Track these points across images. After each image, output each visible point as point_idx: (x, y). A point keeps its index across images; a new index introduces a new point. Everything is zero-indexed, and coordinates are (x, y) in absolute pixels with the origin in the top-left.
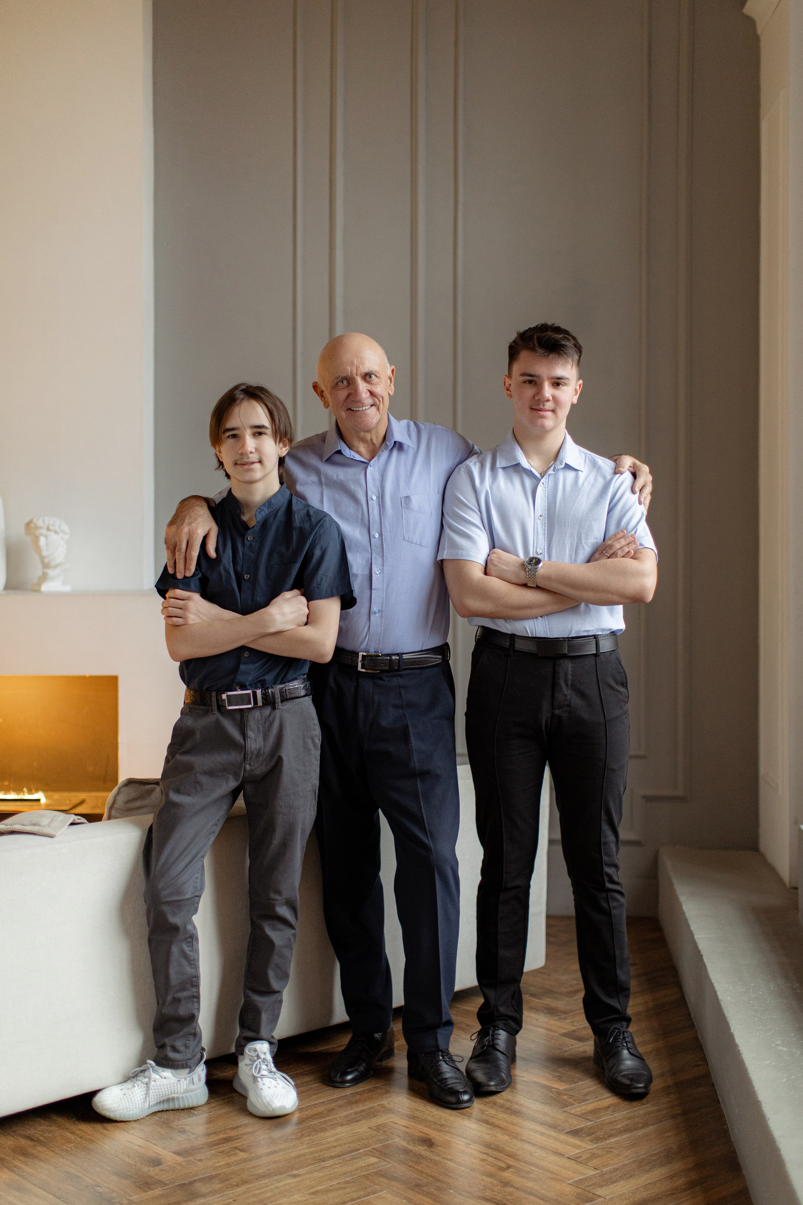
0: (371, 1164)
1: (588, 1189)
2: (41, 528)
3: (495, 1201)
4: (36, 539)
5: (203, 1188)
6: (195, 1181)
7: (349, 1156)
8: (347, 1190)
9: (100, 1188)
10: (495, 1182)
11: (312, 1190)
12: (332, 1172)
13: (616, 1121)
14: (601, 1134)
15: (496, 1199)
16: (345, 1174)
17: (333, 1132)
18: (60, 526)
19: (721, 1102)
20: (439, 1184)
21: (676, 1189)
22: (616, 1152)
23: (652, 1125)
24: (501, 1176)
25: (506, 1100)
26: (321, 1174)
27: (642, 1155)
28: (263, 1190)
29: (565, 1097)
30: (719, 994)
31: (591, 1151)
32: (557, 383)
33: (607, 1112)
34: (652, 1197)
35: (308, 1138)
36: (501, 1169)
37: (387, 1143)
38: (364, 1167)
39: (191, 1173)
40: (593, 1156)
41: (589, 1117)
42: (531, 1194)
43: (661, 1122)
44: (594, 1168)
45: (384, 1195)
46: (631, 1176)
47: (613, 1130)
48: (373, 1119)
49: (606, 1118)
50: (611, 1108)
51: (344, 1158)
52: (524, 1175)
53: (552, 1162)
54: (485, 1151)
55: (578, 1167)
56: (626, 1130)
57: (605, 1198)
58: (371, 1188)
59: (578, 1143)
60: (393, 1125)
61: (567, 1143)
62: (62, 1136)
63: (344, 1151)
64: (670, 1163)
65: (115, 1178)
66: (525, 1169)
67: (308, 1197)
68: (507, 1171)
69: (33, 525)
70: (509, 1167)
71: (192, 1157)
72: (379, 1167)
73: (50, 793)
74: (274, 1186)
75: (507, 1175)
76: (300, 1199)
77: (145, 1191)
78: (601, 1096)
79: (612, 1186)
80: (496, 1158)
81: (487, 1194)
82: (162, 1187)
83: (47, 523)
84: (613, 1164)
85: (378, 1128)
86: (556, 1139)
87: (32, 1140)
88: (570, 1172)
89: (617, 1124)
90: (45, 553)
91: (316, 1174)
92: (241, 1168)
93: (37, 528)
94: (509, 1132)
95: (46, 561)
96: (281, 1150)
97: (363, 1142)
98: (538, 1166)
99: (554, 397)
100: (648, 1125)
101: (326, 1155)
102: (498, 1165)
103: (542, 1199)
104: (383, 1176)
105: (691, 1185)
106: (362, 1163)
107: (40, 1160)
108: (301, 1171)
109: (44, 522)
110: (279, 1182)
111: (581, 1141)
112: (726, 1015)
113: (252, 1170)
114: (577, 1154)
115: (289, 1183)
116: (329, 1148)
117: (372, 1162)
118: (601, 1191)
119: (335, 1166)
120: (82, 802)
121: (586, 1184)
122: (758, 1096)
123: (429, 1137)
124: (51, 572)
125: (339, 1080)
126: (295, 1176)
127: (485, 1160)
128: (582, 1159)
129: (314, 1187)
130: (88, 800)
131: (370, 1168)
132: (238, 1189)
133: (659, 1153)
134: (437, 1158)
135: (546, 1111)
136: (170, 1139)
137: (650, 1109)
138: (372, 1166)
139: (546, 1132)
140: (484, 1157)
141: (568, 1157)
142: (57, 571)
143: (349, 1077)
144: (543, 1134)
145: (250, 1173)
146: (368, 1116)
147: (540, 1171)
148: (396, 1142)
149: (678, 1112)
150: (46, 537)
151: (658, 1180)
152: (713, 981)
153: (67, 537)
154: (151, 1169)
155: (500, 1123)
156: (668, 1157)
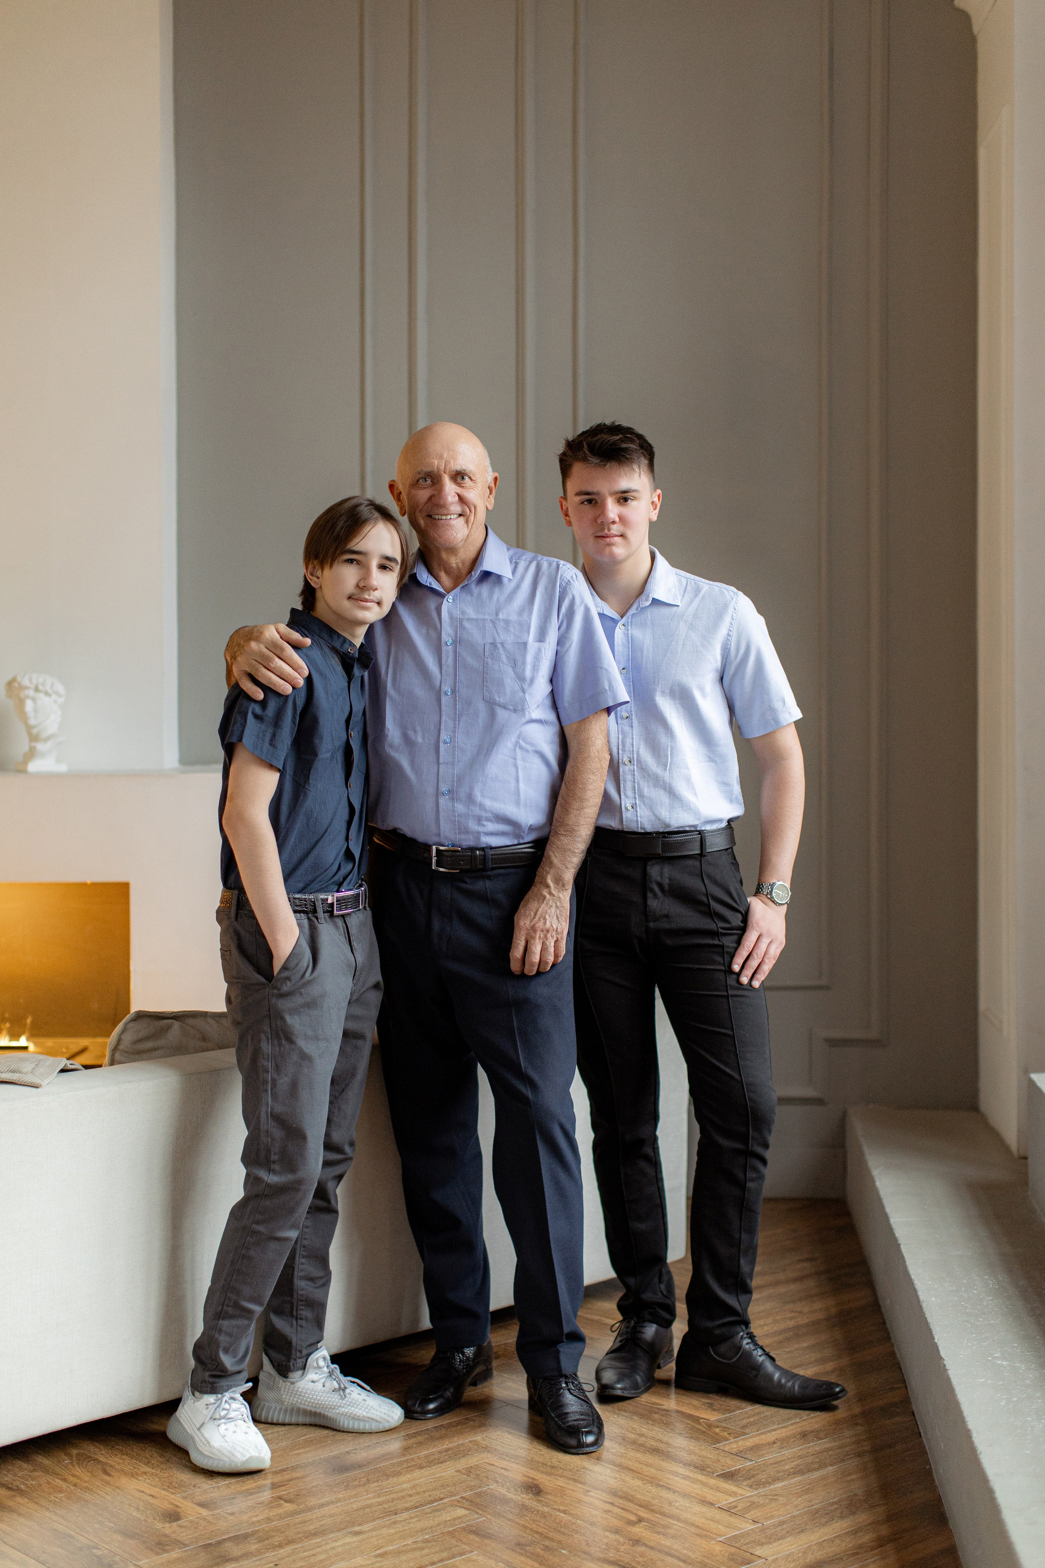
0: (459, 1518)
1: (744, 1548)
2: (27, 688)
3: (621, 1563)
4: (21, 702)
5: (236, 1550)
6: (225, 1540)
7: (429, 1508)
8: (426, 1551)
9: (98, 1551)
10: (622, 1540)
11: (378, 1552)
12: (406, 1528)
13: (784, 1460)
14: (763, 1477)
15: (622, 1561)
16: (423, 1530)
17: (409, 1476)
18: (52, 685)
19: (922, 1435)
20: (547, 1543)
21: (860, 1547)
22: (782, 1500)
23: (832, 1465)
24: (631, 1532)
25: (638, 1434)
26: (392, 1531)
27: (817, 1504)
28: (314, 1552)
29: (717, 1430)
30: (920, 1293)
31: (750, 1499)
32: (624, 498)
33: (772, 1449)
34: (829, 1557)
35: (376, 1484)
36: (630, 1523)
37: (480, 1490)
38: (449, 1521)
39: (219, 1530)
40: (753, 1505)
41: (749, 1456)
42: (669, 1554)
43: (843, 1461)
44: (753, 1521)
45: (474, 1557)
46: (802, 1531)
47: (779, 1472)
48: (462, 1459)
49: (771, 1457)
50: (778, 1444)
51: (424, 1510)
52: (659, 1530)
53: (695, 1513)
54: (609, 1500)
55: (734, 1520)
56: (798, 1472)
57: (766, 1560)
58: (457, 1548)
59: (734, 1489)
60: (489, 1467)
61: (718, 1489)
62: (49, 1483)
63: (423, 1501)
64: (854, 1513)
65: (119, 1538)
66: (661, 1522)
67: (374, 1560)
68: (638, 1525)
69: (16, 685)
70: (640, 1520)
71: (221, 1510)
72: (468, 1521)
73: (42, 1040)
74: (329, 1546)
75: (638, 1530)
76: (362, 1563)
77: (157, 1554)
78: (764, 1429)
79: (775, 1544)
80: (622, 1509)
81: (611, 1555)
82: (180, 1548)
83: (34, 682)
84: (779, 1516)
85: (469, 1471)
86: (704, 1484)
87: (9, 1489)
88: (720, 1527)
89: (786, 1464)
90: (32, 722)
91: (385, 1531)
92: (285, 1523)
93: (22, 688)
94: (642, 1476)
95: (34, 731)
96: (339, 1500)
97: (449, 1489)
98: (678, 1520)
99: (621, 518)
100: (826, 1466)
101: (399, 1507)
102: (625, 1518)
103: (684, 1561)
104: (476, 1533)
105: (880, 1543)
106: (446, 1516)
107: (20, 1514)
108: (366, 1527)
109: (30, 680)
110: (335, 1541)
111: (738, 1486)
112: (929, 1320)
113: (300, 1525)
114: (730, 1503)
115: (349, 1543)
116: (403, 1497)
117: (459, 1515)
118: (761, 1551)
119: (411, 1521)
120: (83, 1050)
121: (742, 1542)
122: (968, 1423)
123: (536, 1482)
124: (40, 746)
125: (419, 1410)
126: (357, 1533)
127: (609, 1511)
128: (737, 1509)
129: (382, 1547)
130: (91, 1048)
131: (456, 1522)
132: (282, 1551)
133: (840, 1501)
134: (546, 1509)
135: (691, 1448)
136: (194, 1486)
137: (829, 1445)
138: (460, 1520)
139: (691, 1475)
140: (608, 1507)
141: (719, 1507)
142: (49, 744)
143: (431, 1406)
144: (686, 1478)
145: (298, 1530)
146: (456, 1455)
147: (680, 1524)
148: (492, 1489)
149: (866, 1448)
150: (34, 700)
151: (836, 1537)
152: (913, 1277)
153: (61, 700)
154: (167, 1525)
155: (631, 1463)
156: (851, 1506)
